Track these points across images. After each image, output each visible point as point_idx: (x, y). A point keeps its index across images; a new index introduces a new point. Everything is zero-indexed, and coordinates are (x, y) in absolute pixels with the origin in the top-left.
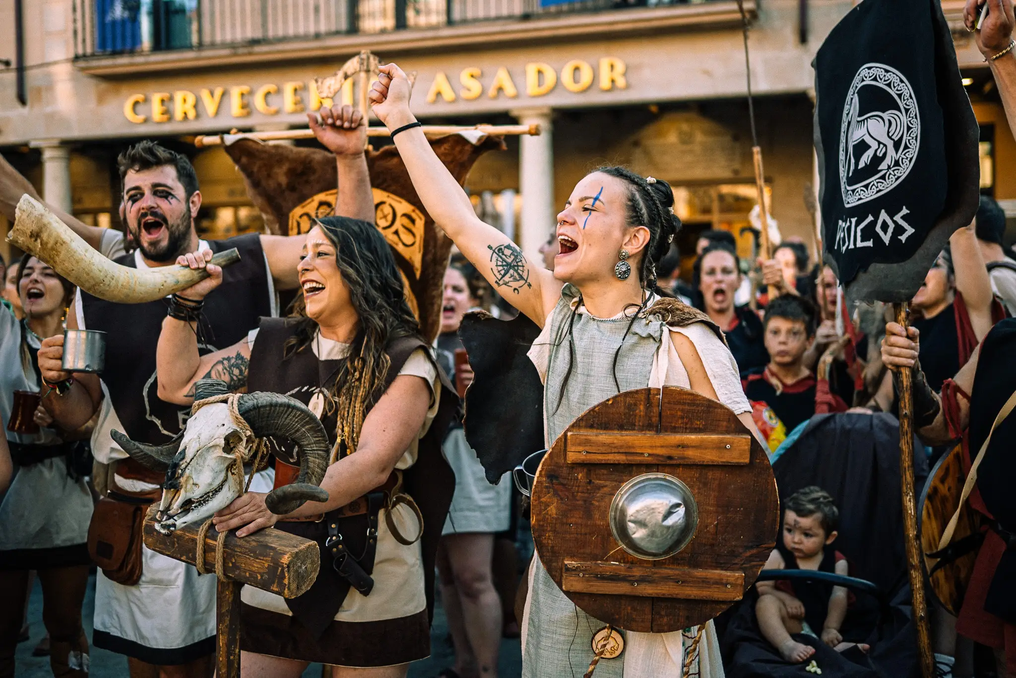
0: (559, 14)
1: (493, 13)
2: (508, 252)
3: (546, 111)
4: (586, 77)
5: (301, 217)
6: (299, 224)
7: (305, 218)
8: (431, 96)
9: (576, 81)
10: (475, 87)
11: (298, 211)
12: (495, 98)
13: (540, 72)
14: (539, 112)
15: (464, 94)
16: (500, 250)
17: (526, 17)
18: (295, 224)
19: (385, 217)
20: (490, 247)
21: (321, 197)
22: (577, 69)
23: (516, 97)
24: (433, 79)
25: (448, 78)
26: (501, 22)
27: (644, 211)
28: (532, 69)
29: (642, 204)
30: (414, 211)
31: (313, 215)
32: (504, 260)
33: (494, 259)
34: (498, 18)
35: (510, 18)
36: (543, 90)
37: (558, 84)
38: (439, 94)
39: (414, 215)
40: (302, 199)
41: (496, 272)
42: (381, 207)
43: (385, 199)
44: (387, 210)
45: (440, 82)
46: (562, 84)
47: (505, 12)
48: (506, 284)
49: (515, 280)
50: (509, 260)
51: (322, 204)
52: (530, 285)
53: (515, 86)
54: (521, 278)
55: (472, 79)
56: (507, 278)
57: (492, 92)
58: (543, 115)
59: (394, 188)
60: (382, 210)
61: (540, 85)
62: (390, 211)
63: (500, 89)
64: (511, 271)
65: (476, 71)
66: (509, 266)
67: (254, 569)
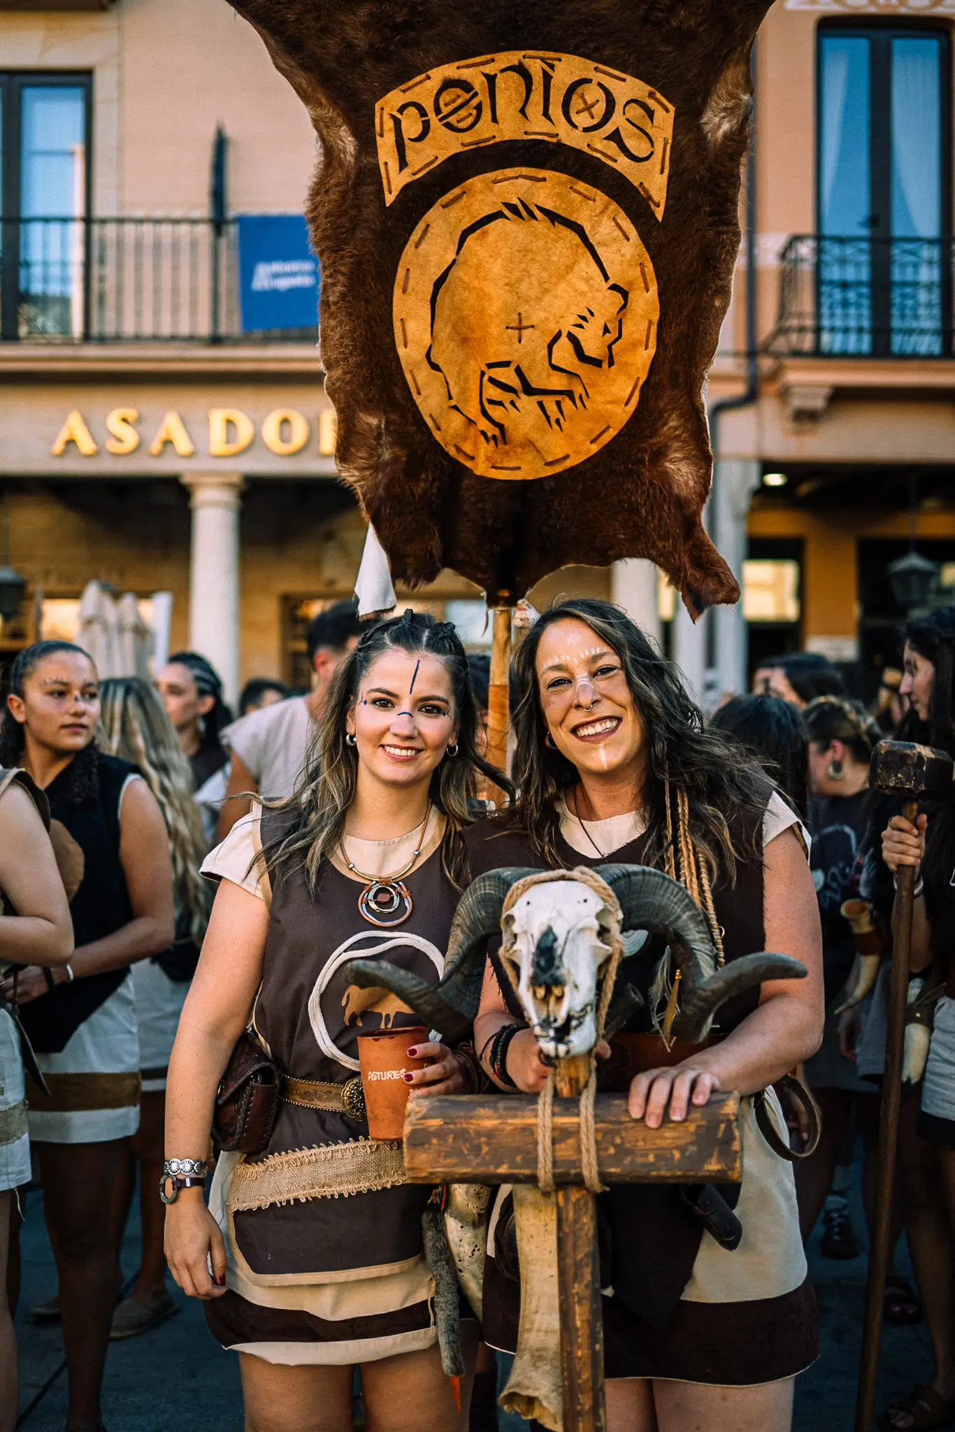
0: (266, 340)
1: (166, 330)
3: (236, 479)
4: (299, 434)
5: (401, 110)
6: (397, 123)
7: (412, 111)
8: (58, 446)
9: (284, 439)
10: (130, 438)
11: (394, 98)
12: (160, 454)
13: (230, 423)
14: (226, 480)
15: (112, 446)
17: (216, 340)
18: (389, 124)
19: (588, 108)
21: (449, 70)
22: (285, 421)
23: (191, 456)
24: (64, 420)
25: (86, 422)
26: (175, 344)
28: (217, 418)
30: (651, 95)
31: (429, 106)
34: (174, 338)
35: (191, 339)
36: (233, 448)
37: (256, 442)
38: (71, 442)
39: (652, 103)
40: (403, 75)
42: (579, 90)
43: (591, 74)
44: (593, 94)
45: (74, 426)
46: (262, 440)
47: (184, 330)
51: (448, 84)
53: (191, 439)
55: (124, 424)
57: (156, 446)
58: (231, 485)
59: (608, 52)
60: (582, 96)
61: (228, 441)
62: (601, 96)
63: (168, 443)
65: (131, 414)
67: (664, 1144)
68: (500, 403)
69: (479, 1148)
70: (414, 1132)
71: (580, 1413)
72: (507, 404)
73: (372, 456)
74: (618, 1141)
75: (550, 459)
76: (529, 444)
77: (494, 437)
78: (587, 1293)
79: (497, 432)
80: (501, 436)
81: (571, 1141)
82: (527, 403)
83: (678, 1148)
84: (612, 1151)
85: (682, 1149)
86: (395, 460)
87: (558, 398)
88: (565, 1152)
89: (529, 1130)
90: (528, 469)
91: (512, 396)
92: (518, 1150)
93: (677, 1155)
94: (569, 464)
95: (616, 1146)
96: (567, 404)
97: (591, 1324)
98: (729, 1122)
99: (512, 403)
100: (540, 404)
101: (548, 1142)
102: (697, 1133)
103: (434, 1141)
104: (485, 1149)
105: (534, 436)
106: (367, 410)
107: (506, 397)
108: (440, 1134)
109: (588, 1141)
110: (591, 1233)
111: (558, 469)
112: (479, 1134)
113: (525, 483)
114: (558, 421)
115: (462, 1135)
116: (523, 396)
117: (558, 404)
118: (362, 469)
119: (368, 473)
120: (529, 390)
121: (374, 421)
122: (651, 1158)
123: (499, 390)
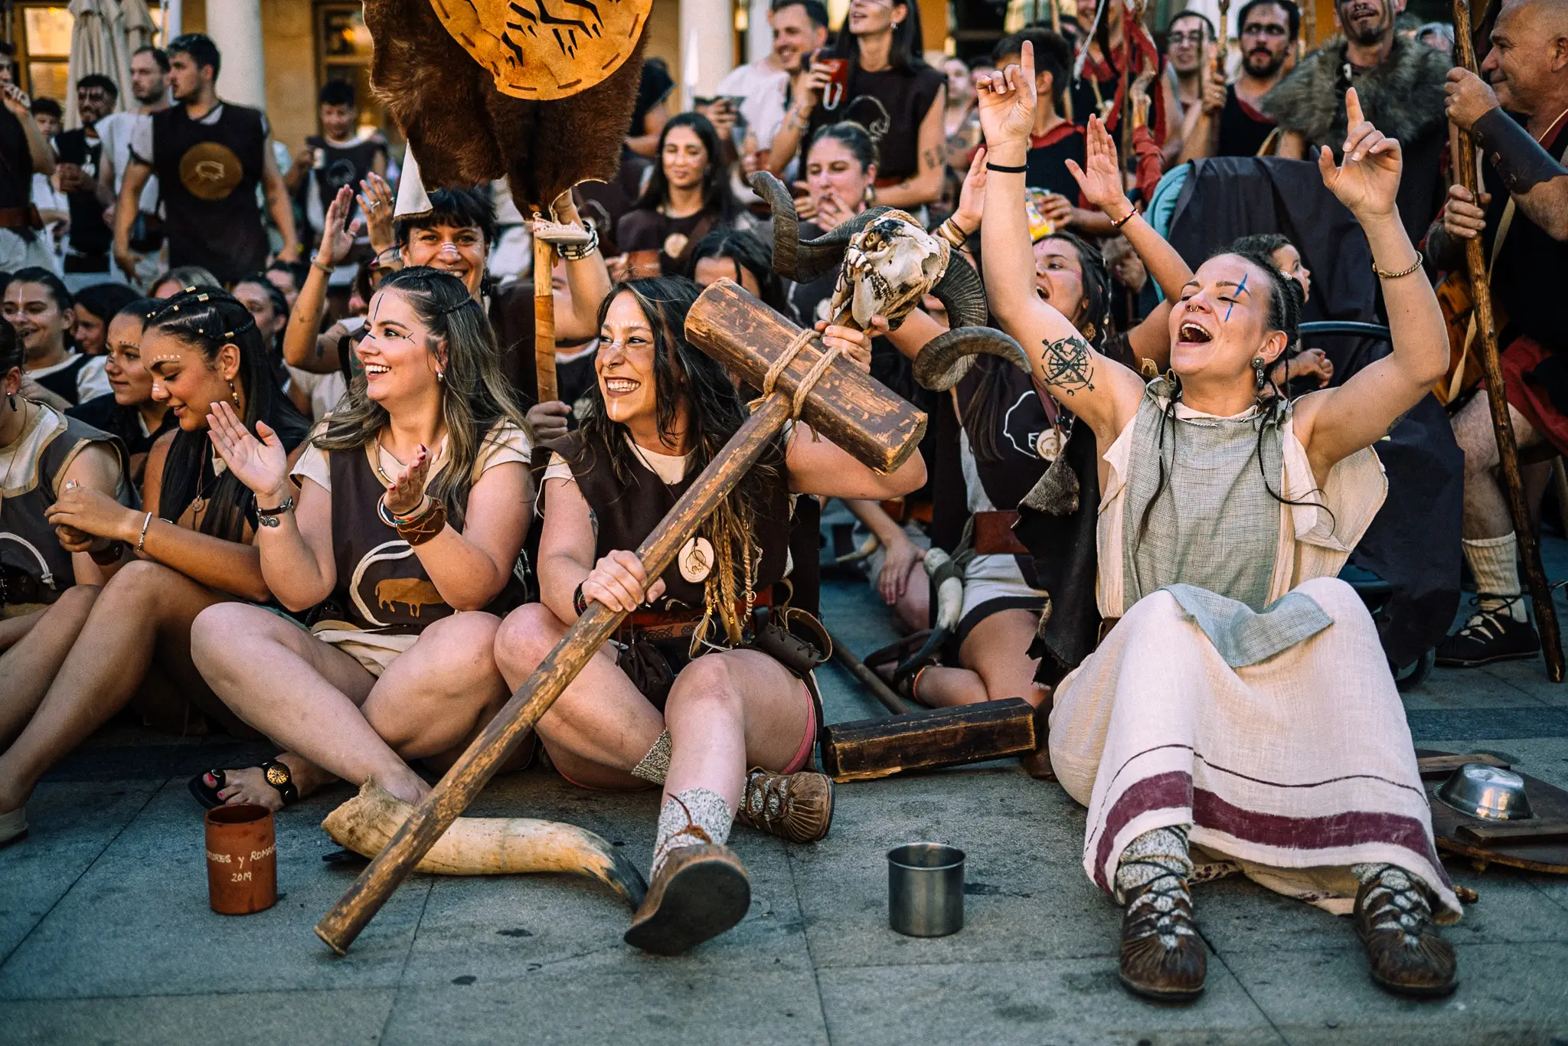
2: (1068, 348)
16: (1059, 345)
20: (1045, 342)
27: (1284, 312)
29: (1283, 304)
32: (1061, 358)
33: (1048, 356)
41: (1047, 370)
48: (1058, 384)
49: (1072, 381)
50: (1068, 358)
52: (1092, 388)
54: (1081, 378)
56: (1060, 379)
64: (1068, 371)
66: (1067, 365)
67: (863, 404)
68: (519, 27)
69: (747, 327)
70: (715, 290)
71: (678, 519)
72: (526, 30)
73: (403, 78)
74: (837, 383)
75: (563, 83)
76: (544, 67)
77: (511, 58)
78: (741, 460)
79: (513, 54)
80: (518, 55)
81: (808, 364)
82: (544, 30)
83: (870, 413)
84: (828, 386)
85: (871, 416)
86: (429, 77)
87: (571, 27)
88: (799, 366)
89: (787, 340)
90: (543, 90)
91: (530, 22)
92: (770, 345)
93: (866, 416)
94: (580, 88)
95: (832, 385)
96: (579, 33)
97: (728, 478)
98: (913, 422)
99: (530, 28)
100: (556, 32)
101: (793, 353)
102: (888, 414)
103: (723, 304)
104: (751, 330)
105: (549, 60)
106: (400, 37)
107: (525, 22)
108: (730, 304)
109: (817, 370)
110: (772, 430)
111: (571, 92)
112: (754, 320)
113: (538, 103)
114: (570, 49)
115: (743, 314)
116: (539, 22)
117: (571, 32)
118: (395, 91)
119: (401, 93)
120: (546, 18)
121: (405, 45)
122: (848, 407)
123: (518, 16)
